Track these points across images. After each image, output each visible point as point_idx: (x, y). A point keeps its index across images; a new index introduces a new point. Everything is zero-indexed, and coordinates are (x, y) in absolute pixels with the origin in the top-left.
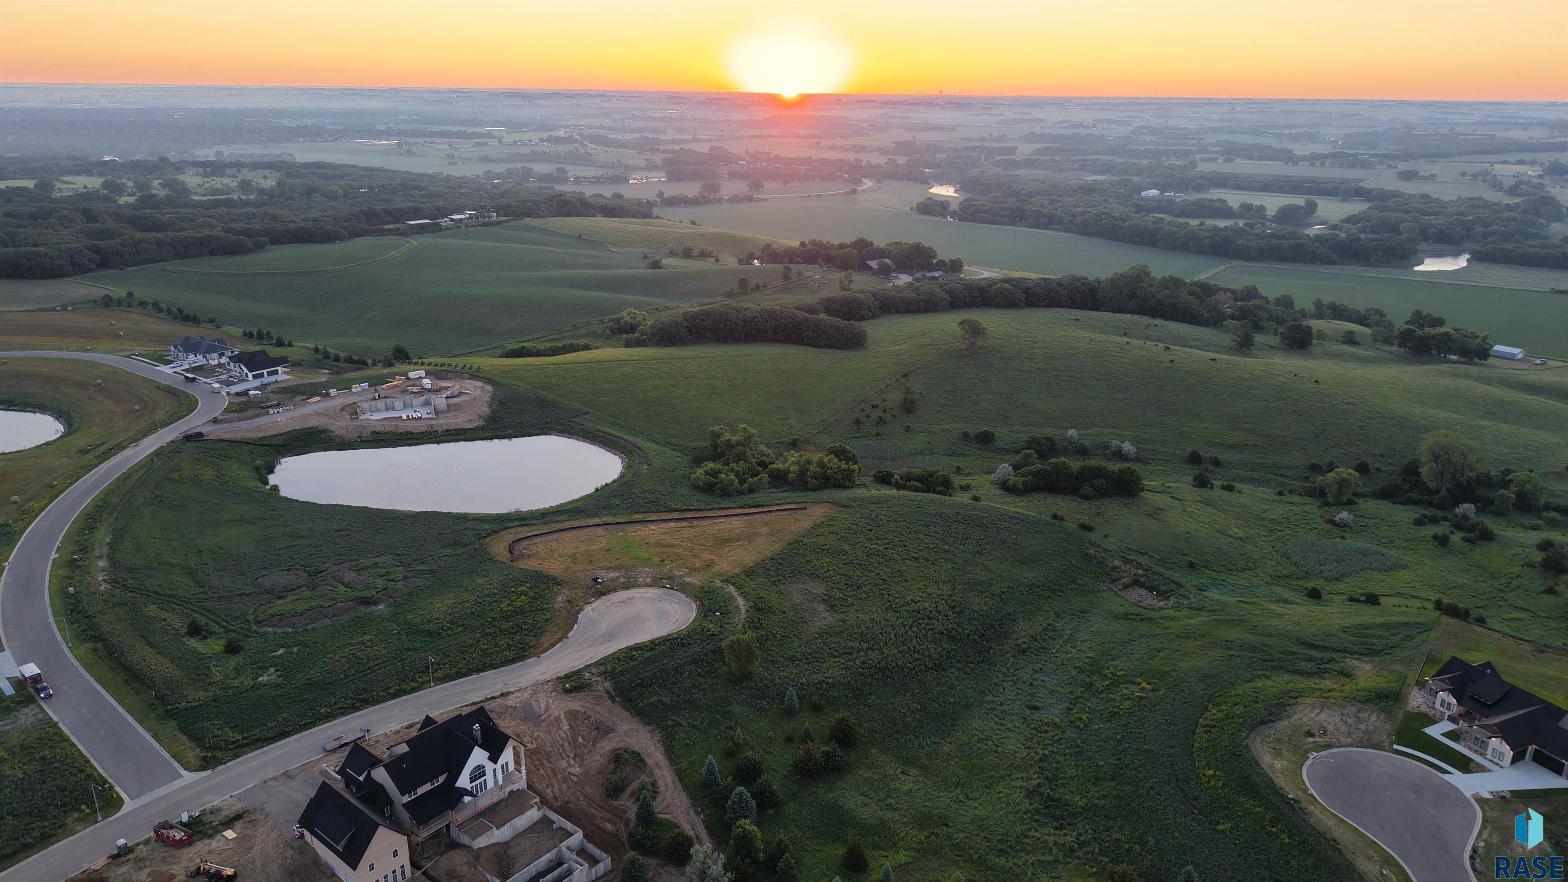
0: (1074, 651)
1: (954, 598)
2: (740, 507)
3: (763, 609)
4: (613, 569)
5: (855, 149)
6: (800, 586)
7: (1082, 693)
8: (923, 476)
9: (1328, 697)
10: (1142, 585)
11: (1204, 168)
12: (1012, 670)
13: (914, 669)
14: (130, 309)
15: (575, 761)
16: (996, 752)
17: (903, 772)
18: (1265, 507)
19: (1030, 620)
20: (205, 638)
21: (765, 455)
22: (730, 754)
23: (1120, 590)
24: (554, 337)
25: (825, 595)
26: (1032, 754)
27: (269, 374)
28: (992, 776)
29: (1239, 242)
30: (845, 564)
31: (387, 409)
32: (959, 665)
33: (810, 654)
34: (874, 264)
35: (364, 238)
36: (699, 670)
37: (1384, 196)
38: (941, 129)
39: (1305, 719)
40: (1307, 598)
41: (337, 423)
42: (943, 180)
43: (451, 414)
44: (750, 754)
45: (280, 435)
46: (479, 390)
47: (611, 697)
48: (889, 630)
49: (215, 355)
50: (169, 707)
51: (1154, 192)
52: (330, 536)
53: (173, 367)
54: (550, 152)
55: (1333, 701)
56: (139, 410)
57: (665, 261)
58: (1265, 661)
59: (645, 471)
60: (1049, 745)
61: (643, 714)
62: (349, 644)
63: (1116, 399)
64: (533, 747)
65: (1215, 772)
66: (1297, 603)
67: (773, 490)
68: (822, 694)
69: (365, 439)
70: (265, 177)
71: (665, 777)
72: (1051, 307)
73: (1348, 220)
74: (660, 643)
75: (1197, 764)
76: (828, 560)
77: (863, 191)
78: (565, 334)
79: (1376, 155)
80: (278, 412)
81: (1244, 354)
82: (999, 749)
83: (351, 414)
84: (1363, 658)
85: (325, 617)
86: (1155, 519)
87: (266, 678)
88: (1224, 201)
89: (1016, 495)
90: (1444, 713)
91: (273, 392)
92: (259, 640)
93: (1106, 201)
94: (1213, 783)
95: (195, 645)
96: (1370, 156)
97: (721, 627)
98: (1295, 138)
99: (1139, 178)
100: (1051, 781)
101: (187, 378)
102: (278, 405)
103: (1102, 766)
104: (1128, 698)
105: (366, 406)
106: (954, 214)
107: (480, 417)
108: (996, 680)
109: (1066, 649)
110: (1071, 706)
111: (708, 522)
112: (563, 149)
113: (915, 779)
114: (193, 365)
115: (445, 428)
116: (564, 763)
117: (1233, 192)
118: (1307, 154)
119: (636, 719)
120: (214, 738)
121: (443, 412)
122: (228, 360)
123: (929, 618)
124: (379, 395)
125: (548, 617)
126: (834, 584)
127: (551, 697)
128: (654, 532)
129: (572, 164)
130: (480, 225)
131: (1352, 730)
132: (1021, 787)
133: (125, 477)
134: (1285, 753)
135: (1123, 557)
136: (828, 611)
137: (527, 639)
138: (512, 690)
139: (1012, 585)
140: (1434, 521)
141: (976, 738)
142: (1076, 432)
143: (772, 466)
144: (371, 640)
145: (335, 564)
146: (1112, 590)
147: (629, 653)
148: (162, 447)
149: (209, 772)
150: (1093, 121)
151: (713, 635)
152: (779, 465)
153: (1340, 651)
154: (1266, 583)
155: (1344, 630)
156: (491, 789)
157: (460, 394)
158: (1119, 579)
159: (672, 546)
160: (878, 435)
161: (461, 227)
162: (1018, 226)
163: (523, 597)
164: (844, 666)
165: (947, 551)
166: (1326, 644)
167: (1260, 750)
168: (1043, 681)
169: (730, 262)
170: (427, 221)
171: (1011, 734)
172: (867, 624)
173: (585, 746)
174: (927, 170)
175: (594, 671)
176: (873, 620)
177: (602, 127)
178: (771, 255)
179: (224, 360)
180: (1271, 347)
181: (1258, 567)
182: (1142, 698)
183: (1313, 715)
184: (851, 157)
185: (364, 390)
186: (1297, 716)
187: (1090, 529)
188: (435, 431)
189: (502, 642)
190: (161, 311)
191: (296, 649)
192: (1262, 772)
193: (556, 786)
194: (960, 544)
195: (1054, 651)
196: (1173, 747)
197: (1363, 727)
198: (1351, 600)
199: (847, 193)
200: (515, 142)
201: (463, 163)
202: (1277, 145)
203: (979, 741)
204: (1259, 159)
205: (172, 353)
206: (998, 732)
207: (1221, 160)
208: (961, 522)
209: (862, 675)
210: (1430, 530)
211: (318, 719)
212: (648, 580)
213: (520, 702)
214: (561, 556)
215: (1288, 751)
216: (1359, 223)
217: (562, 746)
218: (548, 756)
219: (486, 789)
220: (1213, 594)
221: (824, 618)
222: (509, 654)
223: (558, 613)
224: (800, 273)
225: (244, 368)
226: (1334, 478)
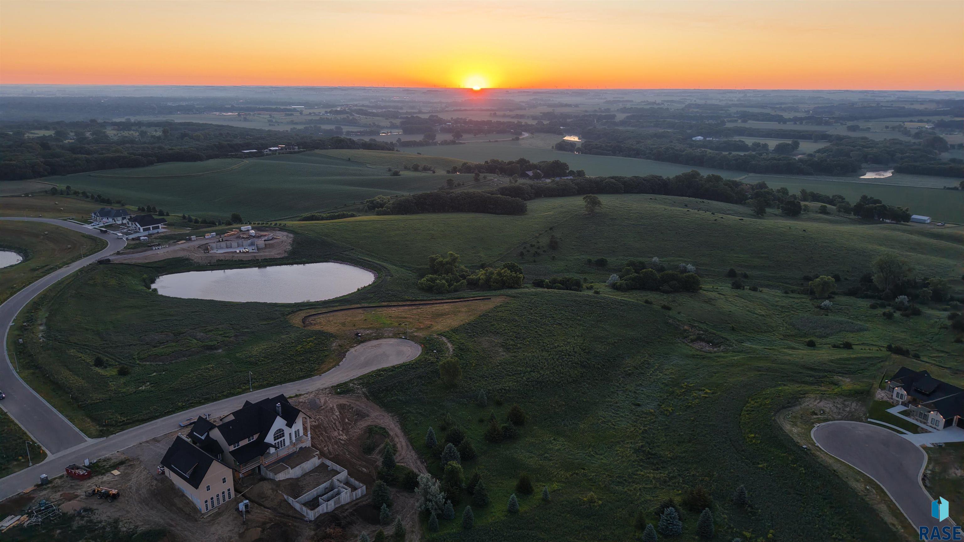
0: (661, 374)
1: (584, 344)
2: (448, 299)
3: (464, 349)
4: (368, 329)
5: (517, 116)
6: (487, 338)
7: (667, 396)
8: (563, 281)
9: (824, 394)
10: (703, 340)
11: (729, 125)
12: (622, 385)
13: (560, 382)
14: (68, 196)
15: (343, 433)
16: (614, 428)
17: (554, 439)
18: (777, 299)
19: (633, 358)
20: (106, 367)
21: (464, 271)
22: (443, 429)
23: (689, 343)
24: (332, 211)
25: (503, 343)
26: (637, 429)
27: (153, 228)
28: (612, 442)
29: (753, 162)
30: (515, 326)
31: (227, 247)
32: (589, 381)
33: (494, 374)
34: (530, 173)
35: (216, 159)
36: (423, 382)
37: (839, 138)
38: (570, 106)
39: (811, 406)
40: (807, 347)
41: (195, 255)
42: (570, 134)
43: (267, 250)
44: (456, 427)
45: (159, 261)
46: (285, 237)
47: (366, 397)
48: (544, 361)
49: (120, 218)
50: (80, 403)
51: (700, 138)
52: (189, 315)
53: (93, 225)
54: (331, 118)
55: (828, 396)
56: (70, 248)
57: (401, 173)
58: (783, 377)
59: (389, 280)
60: (647, 424)
61: (387, 407)
62: (198, 369)
63: (682, 241)
64: (315, 424)
65: (755, 435)
66: (800, 349)
67: (470, 291)
68: (502, 396)
69: (213, 264)
70: (156, 131)
71: (401, 442)
72: (640, 193)
73: (819, 151)
74: (398, 367)
75: (743, 431)
76: (504, 324)
77: (523, 139)
78: (339, 210)
79: (833, 118)
80: (158, 249)
81: (760, 218)
82: (616, 427)
83: (204, 250)
84: (844, 375)
85: (184, 356)
86: (710, 304)
87: (144, 388)
88: (743, 142)
89: (622, 291)
90: (899, 401)
91: (156, 238)
92: (141, 368)
93: (672, 142)
94: (754, 441)
95: (99, 371)
96: (830, 118)
97: (437, 359)
98: (784, 110)
99: (690, 131)
100: (650, 444)
101: (101, 230)
102: (159, 245)
103: (682, 435)
104: (697, 398)
105: (214, 245)
106: (578, 150)
107: (285, 252)
108: (613, 390)
109: (656, 374)
110: (661, 404)
111: (429, 306)
112: (339, 117)
113: (562, 443)
114: (106, 224)
115: (263, 258)
116: (336, 434)
117: (747, 138)
118: (792, 118)
119: (383, 409)
120: (108, 419)
121: (262, 249)
122: (128, 220)
123: (569, 355)
124: (222, 239)
125: (326, 354)
126: (509, 337)
127: (328, 397)
128: (394, 311)
129: (345, 125)
130: (287, 153)
131: (841, 411)
132: (630, 448)
133: (60, 283)
134: (799, 424)
135: (691, 324)
136: (505, 351)
137: (313, 366)
138: (302, 393)
139: (621, 339)
140: (883, 306)
141: (601, 421)
142: (658, 259)
143: (469, 277)
144: (213, 367)
145: (191, 329)
146: (684, 343)
147: (378, 373)
148: (84, 267)
149: (105, 438)
150: (662, 101)
151: (432, 363)
152: (473, 277)
153: (830, 372)
154: (780, 339)
155: (832, 361)
156: (288, 446)
157: (273, 239)
158: (688, 337)
159: (406, 318)
160: (535, 261)
161: (276, 154)
162: (618, 156)
163: (311, 344)
164: (516, 380)
165: (579, 320)
166: (821, 368)
167: (783, 422)
168: (642, 390)
169: (441, 172)
170: (255, 151)
171: (623, 419)
172: (530, 358)
173: (350, 424)
174: (561, 128)
175: (355, 382)
176: (534, 356)
177: (363, 106)
178: (467, 168)
179: (125, 221)
180: (776, 215)
181: (775, 331)
182: (706, 397)
183: (815, 403)
184: (515, 121)
185: (213, 237)
186: (806, 404)
187: (669, 309)
188: (257, 260)
189: (297, 367)
190: (87, 197)
191: (164, 373)
192: (785, 434)
193: (331, 446)
194: (588, 316)
195: (649, 375)
196: (727, 423)
197: (848, 409)
198: (834, 346)
199: (513, 140)
200: (310, 113)
201: (278, 125)
202: (773, 113)
203: (602, 422)
204: (763, 120)
205: (93, 218)
206: (614, 418)
207: (740, 121)
208: (588, 305)
209: (527, 385)
210: (880, 311)
211: (176, 409)
212: (391, 335)
213: (308, 400)
214: (335, 323)
215: (801, 423)
216: (825, 153)
217: (335, 423)
218: (325, 429)
219: (284, 445)
220: (747, 345)
221: (503, 355)
222: (301, 374)
223: (333, 352)
224: (485, 177)
225: (138, 225)
226: (819, 281)
